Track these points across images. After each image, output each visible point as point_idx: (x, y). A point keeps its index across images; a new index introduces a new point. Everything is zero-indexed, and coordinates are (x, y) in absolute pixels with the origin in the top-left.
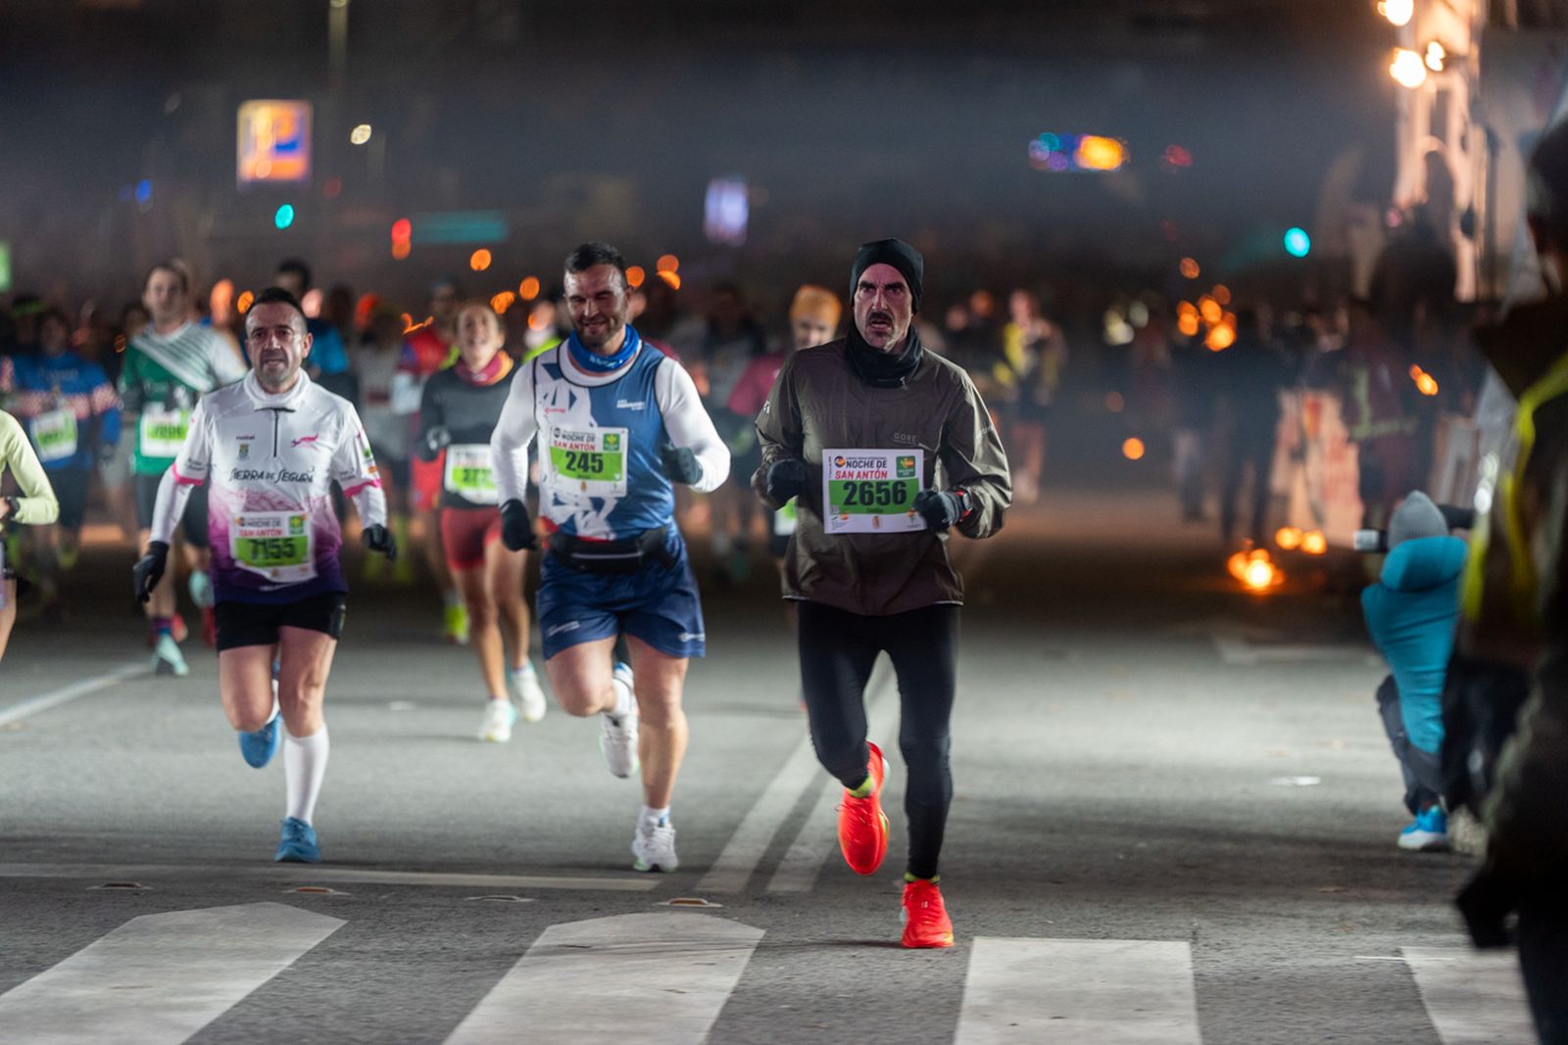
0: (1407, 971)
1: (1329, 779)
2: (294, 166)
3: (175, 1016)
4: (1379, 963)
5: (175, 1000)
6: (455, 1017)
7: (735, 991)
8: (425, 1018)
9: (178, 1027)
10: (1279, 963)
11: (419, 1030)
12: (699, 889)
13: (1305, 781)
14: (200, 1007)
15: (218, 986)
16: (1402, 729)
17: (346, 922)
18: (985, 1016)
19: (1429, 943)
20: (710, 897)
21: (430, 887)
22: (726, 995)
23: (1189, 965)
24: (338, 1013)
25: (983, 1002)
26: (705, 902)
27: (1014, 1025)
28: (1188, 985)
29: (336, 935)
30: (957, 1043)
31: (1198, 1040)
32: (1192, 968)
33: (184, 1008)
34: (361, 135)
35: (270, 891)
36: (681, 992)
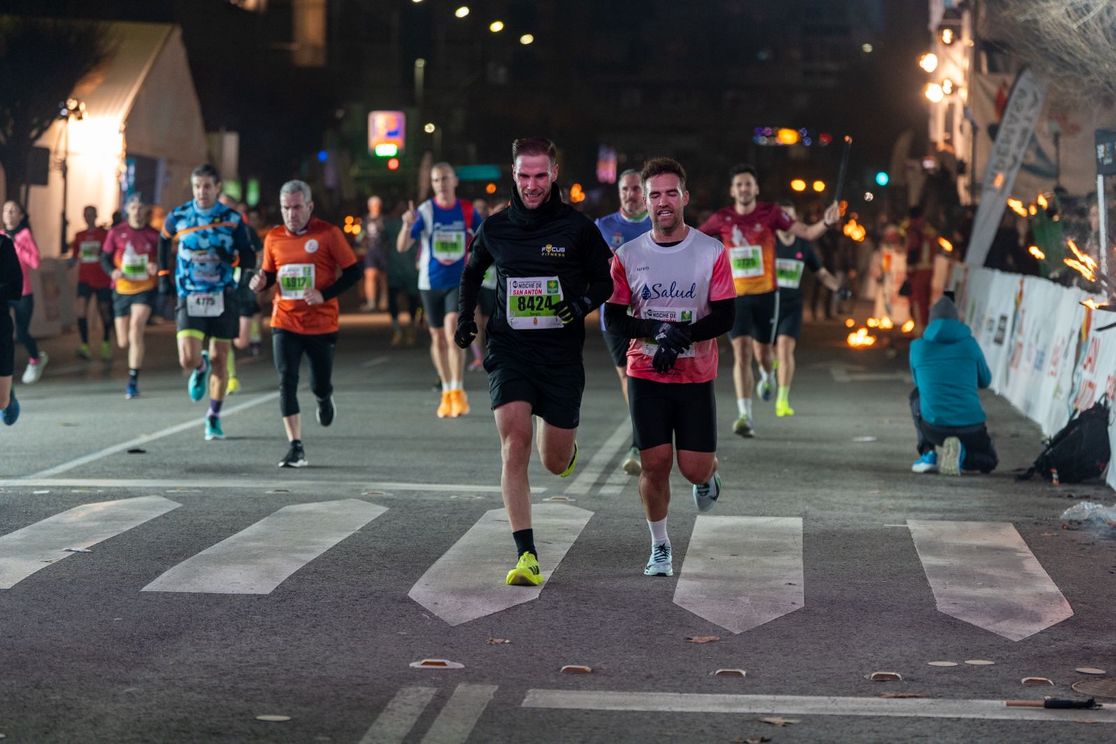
0: (908, 531)
1: (880, 440)
3: (297, 555)
4: (896, 528)
5: (299, 548)
6: (436, 555)
7: (575, 543)
9: (301, 561)
10: (846, 528)
12: (566, 491)
13: (868, 439)
14: (312, 551)
15: (321, 540)
16: (919, 411)
17: (388, 509)
18: (698, 554)
19: (920, 519)
20: (570, 495)
21: (434, 492)
22: (571, 544)
23: (802, 529)
24: (379, 554)
25: (698, 547)
26: (567, 498)
27: (712, 559)
28: (800, 539)
29: (383, 515)
30: (683, 568)
31: (802, 566)
32: (803, 531)
33: (302, 551)
34: (430, 128)
35: (355, 494)
36: (550, 543)
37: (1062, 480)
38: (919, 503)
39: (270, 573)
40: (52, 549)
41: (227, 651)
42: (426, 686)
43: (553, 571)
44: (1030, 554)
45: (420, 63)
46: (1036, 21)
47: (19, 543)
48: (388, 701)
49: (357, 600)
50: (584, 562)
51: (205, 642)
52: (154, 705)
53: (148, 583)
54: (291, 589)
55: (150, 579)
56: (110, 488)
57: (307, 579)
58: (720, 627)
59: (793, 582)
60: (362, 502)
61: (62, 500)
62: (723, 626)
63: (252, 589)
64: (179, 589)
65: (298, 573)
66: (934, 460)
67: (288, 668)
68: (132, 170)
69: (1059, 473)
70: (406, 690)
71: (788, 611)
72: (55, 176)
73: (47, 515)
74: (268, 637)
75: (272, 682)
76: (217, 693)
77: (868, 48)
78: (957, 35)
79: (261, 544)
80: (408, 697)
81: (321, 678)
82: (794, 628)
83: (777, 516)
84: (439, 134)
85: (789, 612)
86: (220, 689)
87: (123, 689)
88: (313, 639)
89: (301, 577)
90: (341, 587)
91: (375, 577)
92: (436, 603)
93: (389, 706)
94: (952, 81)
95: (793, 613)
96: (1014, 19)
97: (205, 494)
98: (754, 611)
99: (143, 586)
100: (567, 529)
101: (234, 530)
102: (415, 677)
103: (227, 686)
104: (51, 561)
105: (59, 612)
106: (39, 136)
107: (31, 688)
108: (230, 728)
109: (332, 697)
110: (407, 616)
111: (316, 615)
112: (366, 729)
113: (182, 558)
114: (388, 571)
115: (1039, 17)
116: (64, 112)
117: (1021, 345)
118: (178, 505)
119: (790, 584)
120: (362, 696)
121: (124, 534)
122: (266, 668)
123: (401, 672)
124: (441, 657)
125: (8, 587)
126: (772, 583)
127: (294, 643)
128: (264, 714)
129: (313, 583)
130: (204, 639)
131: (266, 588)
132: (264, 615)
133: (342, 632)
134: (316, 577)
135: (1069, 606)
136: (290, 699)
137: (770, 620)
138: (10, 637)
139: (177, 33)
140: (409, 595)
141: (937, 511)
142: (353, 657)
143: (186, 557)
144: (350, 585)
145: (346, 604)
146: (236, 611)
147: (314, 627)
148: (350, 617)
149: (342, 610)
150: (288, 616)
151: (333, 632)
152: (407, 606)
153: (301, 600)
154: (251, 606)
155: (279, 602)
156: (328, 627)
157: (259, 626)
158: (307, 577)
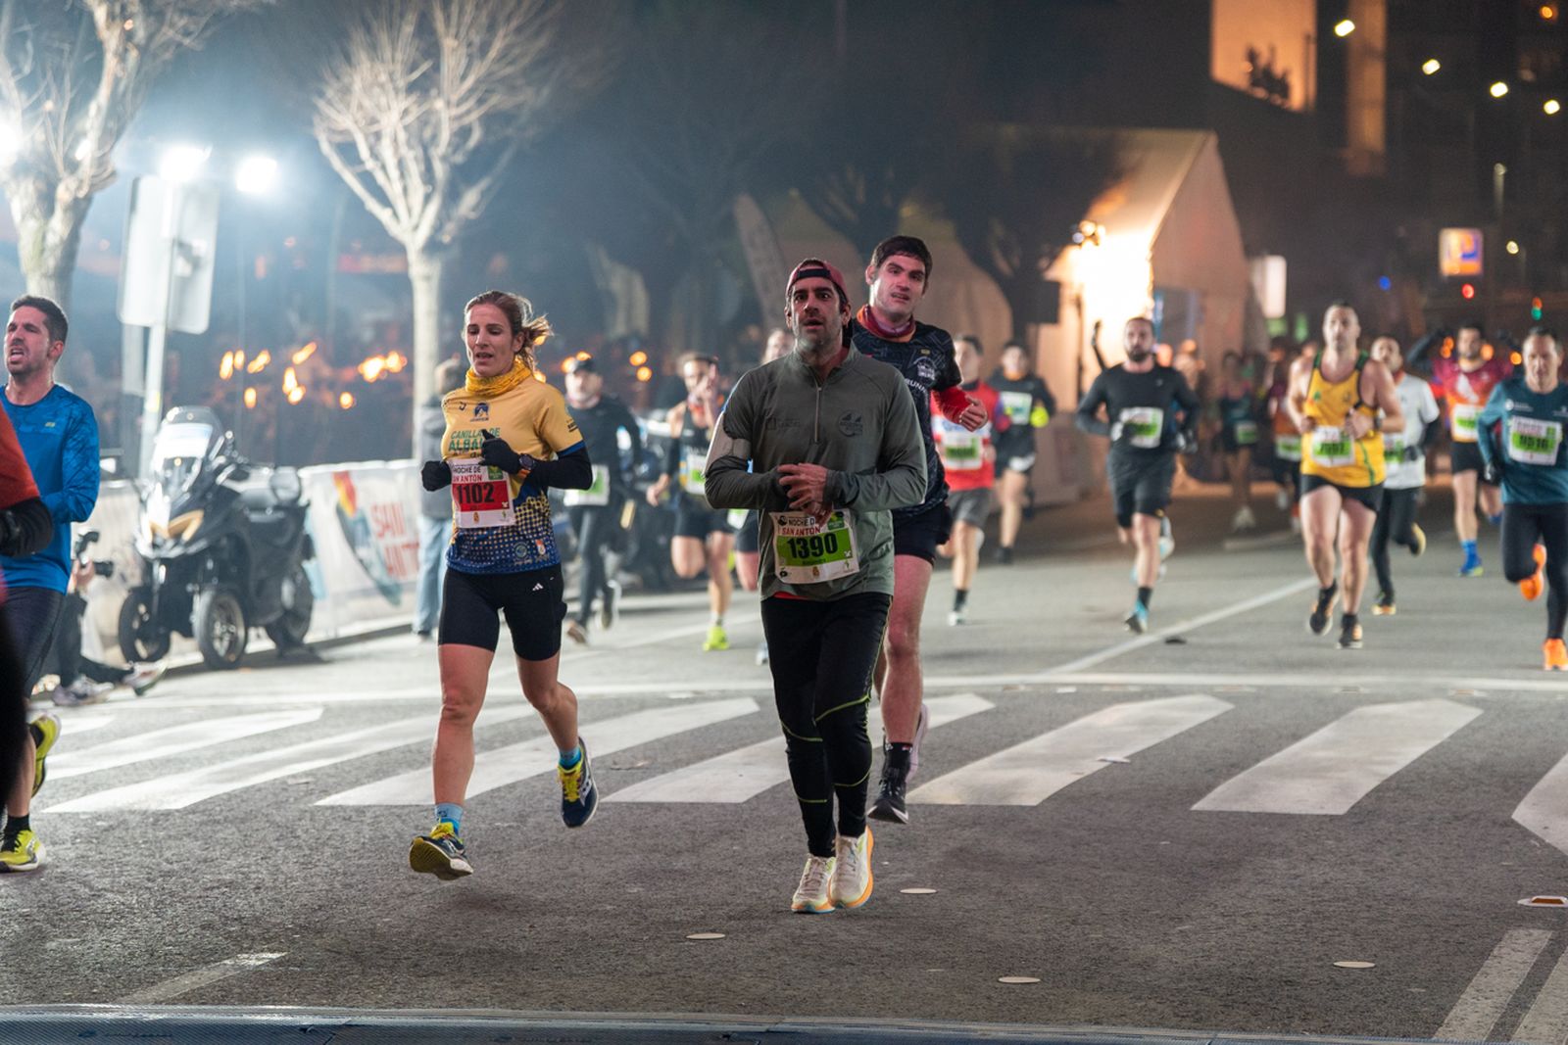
2: (1474, 267)
3: (1376, 768)
5: (1377, 758)
8: (1527, 770)
9: (1376, 774)
11: (1523, 777)
14: (1391, 763)
15: (1403, 750)
17: (1482, 711)
21: (1534, 690)
24: (1473, 767)
29: (1477, 719)
33: (1380, 763)
34: (1513, 248)
35: (1440, 692)
39: (1344, 789)
40: (1084, 757)
41: (1297, 882)
42: (1540, 928)
45: (1501, 170)
47: (1043, 751)
48: (1493, 946)
49: (1450, 823)
51: (1270, 872)
52: (1213, 946)
53: (1198, 800)
54: (1370, 808)
55: (1200, 794)
56: (1147, 685)
57: (1389, 797)
60: (1450, 704)
61: (1092, 700)
63: (1322, 808)
64: (1235, 808)
65: (1377, 790)
67: (1369, 904)
68: (1160, 305)
70: (1515, 933)
72: (1068, 313)
73: (1075, 717)
74: (1344, 866)
75: (1353, 922)
76: (1287, 932)
79: (1331, 754)
80: (1519, 941)
81: (1410, 916)
84: (1524, 255)
86: (1291, 928)
87: (1175, 927)
88: (1399, 870)
89: (1381, 794)
90: (1430, 807)
91: (1470, 795)
92: (1546, 828)
93: (1495, 952)
97: (1261, 694)
99: (1192, 803)
101: (1296, 737)
102: (1525, 918)
103: (1299, 925)
104: (1082, 774)
105: (1095, 834)
106: (1050, 265)
107: (1068, 924)
108: (1304, 975)
109: (1425, 940)
110: (1512, 844)
111: (1400, 841)
112: (1470, 980)
113: (1238, 770)
114: (1487, 789)
116: (1078, 237)
118: (1229, 706)
120: (1461, 939)
121: (1167, 742)
122: (1345, 904)
123: (1507, 910)
124: (1556, 893)
125: (1035, 804)
127: (1376, 874)
128: (1345, 959)
129: (1395, 802)
130: (1268, 868)
131: (1341, 809)
132: (1339, 840)
133: (1433, 861)
134: (1399, 794)
136: (1375, 941)
138: (1039, 863)
139: (1212, 141)
140: (1512, 817)
142: (1448, 892)
143: (1243, 769)
144: (1441, 804)
145: (1437, 828)
146: (1304, 834)
147: (1398, 855)
148: (1441, 844)
149: (1432, 835)
150: (1368, 841)
151: (1423, 861)
152: (1510, 830)
153: (1383, 822)
154: (1322, 829)
155: (1355, 823)
156: (1417, 856)
157: (1333, 853)
158: (1388, 795)
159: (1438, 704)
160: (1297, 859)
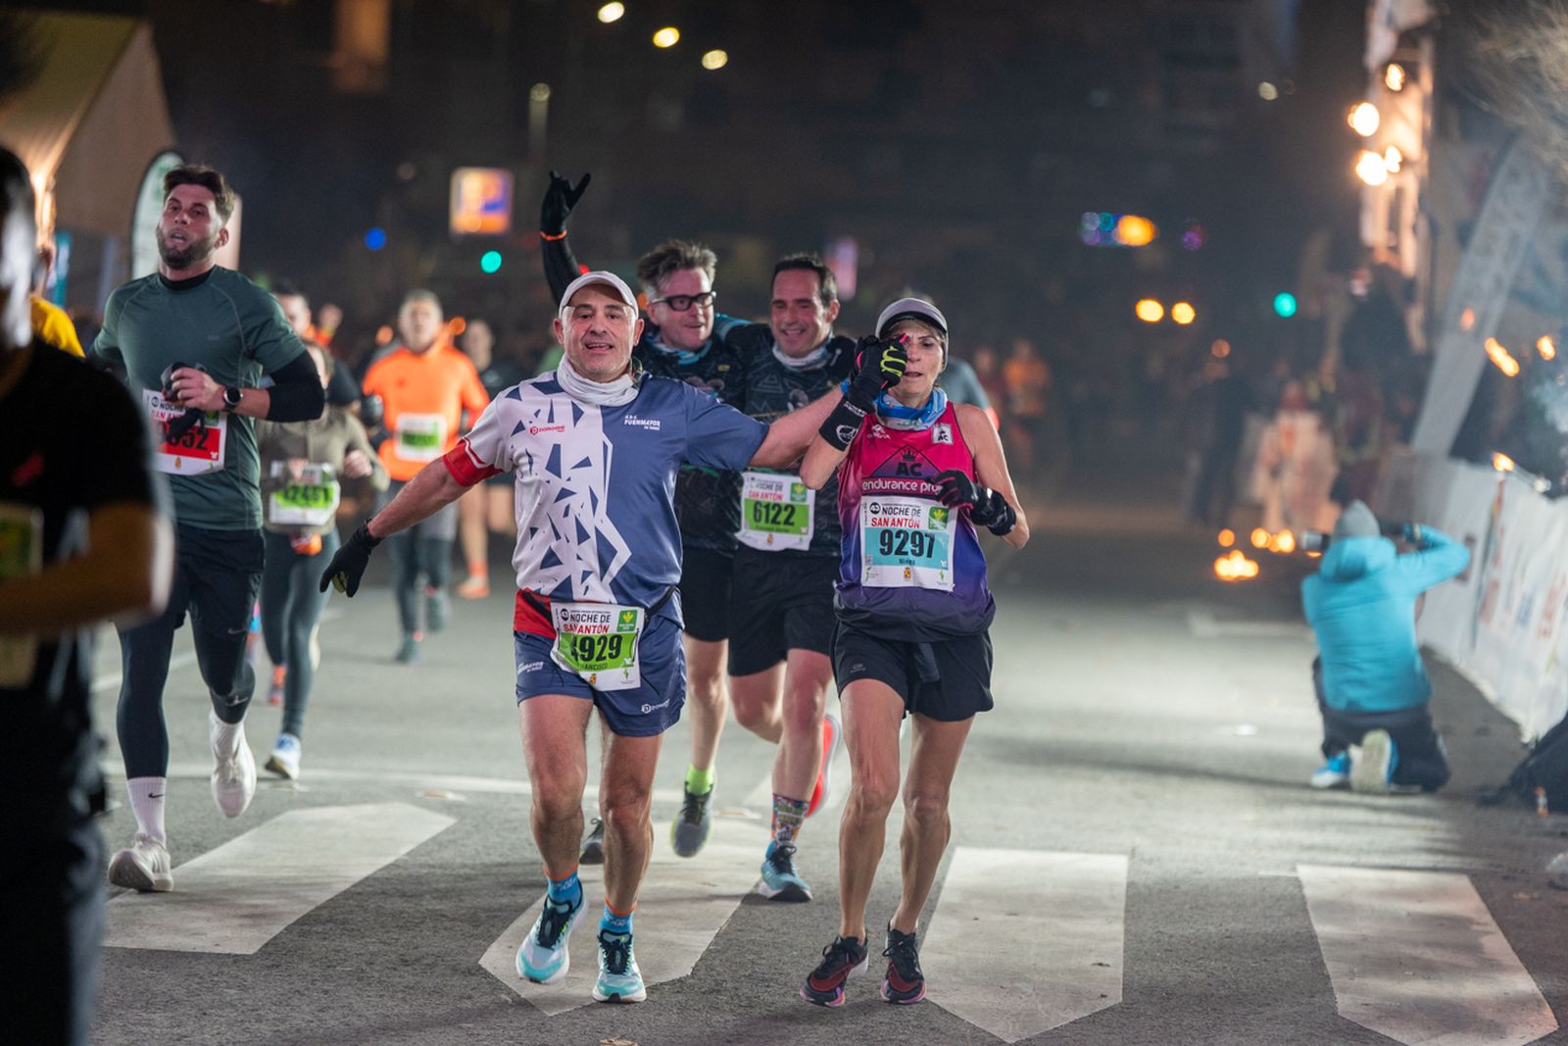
0: (1297, 883)
1: (1263, 730)
2: (497, 222)
4: (1278, 877)
6: (528, 900)
10: (1197, 876)
11: (500, 910)
12: (747, 802)
13: (1245, 730)
14: (326, 887)
17: (454, 821)
18: (954, 911)
19: (1321, 863)
20: (752, 809)
23: (1126, 874)
24: (435, 895)
25: (954, 901)
28: (1121, 891)
29: (446, 832)
30: (928, 932)
31: (1122, 937)
32: (1128, 878)
33: (310, 887)
35: (404, 794)
36: (714, 886)
37: (1552, 807)
38: (1317, 838)
39: (256, 921)
43: (717, 931)
44: (1493, 926)
45: (542, 94)
46: (1534, 59)
49: (395, 969)
50: (767, 918)
51: (145, 1029)
54: (289, 946)
57: (316, 932)
58: (984, 1031)
59: (1105, 962)
60: (414, 809)
62: (988, 1030)
63: (225, 945)
65: (301, 921)
66: (1346, 767)
69: (1548, 795)
71: (1095, 1007)
74: (249, 1023)
77: (1269, 91)
78: (1411, 75)
79: (244, 873)
82: (1103, 1036)
83: (1087, 851)
85: (1097, 1010)
88: (323, 1030)
89: (306, 928)
90: (371, 947)
91: (426, 933)
94: (1401, 152)
95: (1103, 1012)
96: (1499, 55)
98: (1040, 1006)
100: (743, 864)
101: (199, 850)
110: (476, 999)
111: (326, 992)
114: (447, 924)
115: (1540, 53)
117: (1495, 585)
119: (1101, 964)
126: (1072, 962)
127: (290, 1037)
129: (325, 939)
130: (143, 1025)
131: (248, 945)
132: (243, 988)
133: (369, 1019)
134: (331, 929)
135: (1552, 1015)
137: (1064, 1023)
139: (144, 34)
140: (480, 963)
141: (1348, 851)
144: (385, 943)
145: (376, 975)
146: (197, 980)
147: (320, 1011)
148: (381, 996)
149: (369, 984)
150: (281, 991)
151: (354, 1019)
152: (474, 981)
153: (305, 966)
154: (222, 973)
155: (268, 967)
156: (346, 1012)
157: (233, 1006)
158: (315, 929)
159: (400, 809)
160: (184, 1014)
